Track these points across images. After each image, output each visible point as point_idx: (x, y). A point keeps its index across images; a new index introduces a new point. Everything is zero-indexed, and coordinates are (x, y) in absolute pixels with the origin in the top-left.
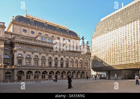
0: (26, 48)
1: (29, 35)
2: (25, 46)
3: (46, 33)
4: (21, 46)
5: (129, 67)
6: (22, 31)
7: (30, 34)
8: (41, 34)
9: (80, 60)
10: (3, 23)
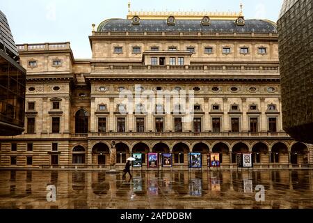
0: (115, 88)
1: (127, 57)
2: (112, 86)
3: (171, 45)
4: (104, 85)
6: (112, 51)
7: (130, 55)
8: (157, 48)
10: (66, 43)
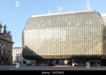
5: (56, 58)
9: (4, 47)
